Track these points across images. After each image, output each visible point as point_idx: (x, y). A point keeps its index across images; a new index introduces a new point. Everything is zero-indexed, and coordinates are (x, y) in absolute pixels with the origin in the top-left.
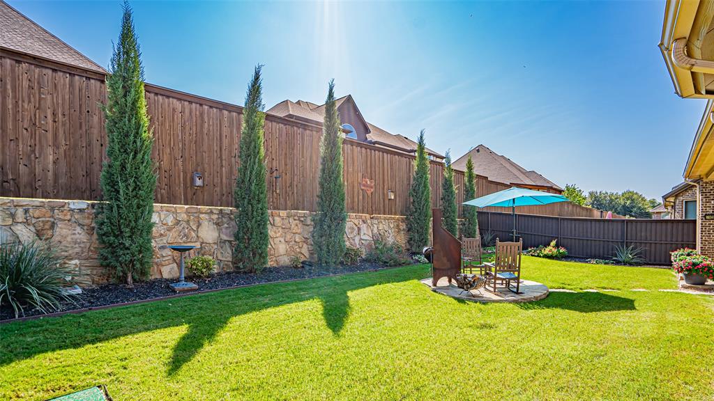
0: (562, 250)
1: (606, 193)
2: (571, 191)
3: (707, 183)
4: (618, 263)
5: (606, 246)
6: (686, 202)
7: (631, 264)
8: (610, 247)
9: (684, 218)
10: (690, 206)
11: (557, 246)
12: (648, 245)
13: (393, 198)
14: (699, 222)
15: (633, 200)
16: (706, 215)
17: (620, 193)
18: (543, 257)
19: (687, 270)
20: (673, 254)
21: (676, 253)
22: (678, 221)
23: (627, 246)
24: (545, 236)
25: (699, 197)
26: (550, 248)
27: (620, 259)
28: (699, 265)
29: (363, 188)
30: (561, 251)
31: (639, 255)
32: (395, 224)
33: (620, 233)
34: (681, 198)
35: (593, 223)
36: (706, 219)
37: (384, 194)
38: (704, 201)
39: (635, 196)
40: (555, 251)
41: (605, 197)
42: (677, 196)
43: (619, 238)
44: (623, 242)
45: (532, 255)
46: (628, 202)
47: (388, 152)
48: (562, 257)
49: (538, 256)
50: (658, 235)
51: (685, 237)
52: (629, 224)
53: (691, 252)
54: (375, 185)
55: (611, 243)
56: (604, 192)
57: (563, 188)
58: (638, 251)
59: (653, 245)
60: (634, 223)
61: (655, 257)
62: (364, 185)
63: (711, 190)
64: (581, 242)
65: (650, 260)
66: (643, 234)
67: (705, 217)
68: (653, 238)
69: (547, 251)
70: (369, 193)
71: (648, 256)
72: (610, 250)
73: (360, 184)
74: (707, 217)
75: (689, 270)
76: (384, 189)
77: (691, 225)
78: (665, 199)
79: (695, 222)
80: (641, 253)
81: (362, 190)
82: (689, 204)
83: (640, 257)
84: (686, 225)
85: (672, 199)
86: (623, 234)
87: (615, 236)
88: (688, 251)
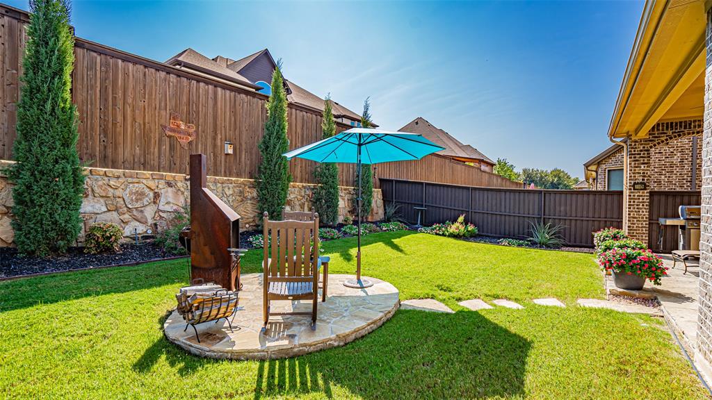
0: (471, 228)
1: (538, 170)
2: (503, 164)
3: (636, 142)
4: (533, 244)
5: (521, 222)
6: (608, 171)
7: (548, 247)
8: (526, 224)
9: (606, 189)
10: (614, 176)
11: (466, 222)
12: (568, 222)
13: (230, 151)
14: (626, 193)
15: (559, 177)
16: (635, 184)
17: (549, 171)
18: (449, 236)
19: (619, 267)
20: (596, 235)
21: (600, 233)
22: (601, 193)
23: (544, 223)
24: (455, 210)
25: (626, 160)
26: (456, 224)
27: (535, 239)
28: (635, 258)
29: (169, 133)
30: (469, 229)
31: (557, 235)
32: (237, 190)
33: (536, 207)
34: (604, 166)
35: (508, 193)
36: (634, 189)
37: (215, 146)
38: (633, 165)
39: (562, 175)
40: (462, 228)
41: (536, 174)
42: (599, 164)
43: (536, 212)
44: (541, 218)
45: (437, 234)
46: (556, 179)
47: (225, 87)
48: (471, 237)
49: (444, 235)
50: (579, 210)
51: (609, 213)
52: (547, 195)
53: (618, 233)
54: (197, 131)
55: (526, 220)
56: (535, 169)
57: (495, 161)
58: (556, 229)
59: (573, 222)
60: (552, 195)
61: (575, 238)
62: (172, 130)
63: (641, 151)
64: (494, 216)
65: (570, 242)
66: (562, 208)
67: (634, 186)
68: (574, 214)
69: (453, 228)
70: (184, 142)
71: (567, 236)
72: (526, 227)
73: (164, 127)
74: (637, 187)
75: (621, 267)
76: (214, 139)
77: (616, 197)
78: (587, 167)
79: (621, 193)
80: (559, 232)
81: (170, 137)
82: (612, 173)
83: (559, 237)
84: (609, 198)
85: (593, 168)
86: (540, 209)
87: (531, 212)
88: (613, 231)
